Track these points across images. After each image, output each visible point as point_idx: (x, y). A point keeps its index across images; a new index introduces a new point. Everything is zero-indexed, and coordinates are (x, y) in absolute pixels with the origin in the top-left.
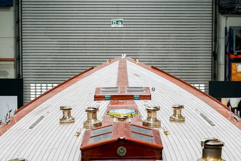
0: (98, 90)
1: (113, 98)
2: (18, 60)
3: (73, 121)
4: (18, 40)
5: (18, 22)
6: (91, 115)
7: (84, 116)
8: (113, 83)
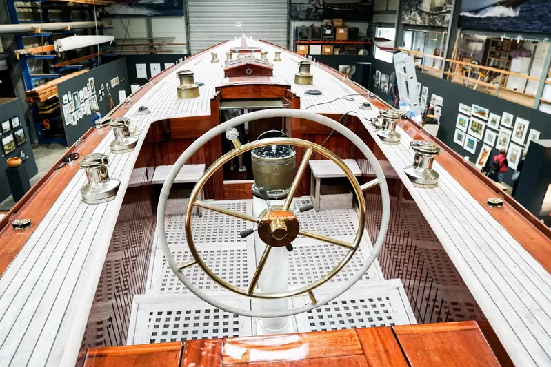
0: (231, 48)
1: (240, 51)
2: (188, 44)
3: (218, 61)
4: (188, 33)
5: (187, 24)
6: (229, 56)
7: (225, 57)
8: (240, 46)
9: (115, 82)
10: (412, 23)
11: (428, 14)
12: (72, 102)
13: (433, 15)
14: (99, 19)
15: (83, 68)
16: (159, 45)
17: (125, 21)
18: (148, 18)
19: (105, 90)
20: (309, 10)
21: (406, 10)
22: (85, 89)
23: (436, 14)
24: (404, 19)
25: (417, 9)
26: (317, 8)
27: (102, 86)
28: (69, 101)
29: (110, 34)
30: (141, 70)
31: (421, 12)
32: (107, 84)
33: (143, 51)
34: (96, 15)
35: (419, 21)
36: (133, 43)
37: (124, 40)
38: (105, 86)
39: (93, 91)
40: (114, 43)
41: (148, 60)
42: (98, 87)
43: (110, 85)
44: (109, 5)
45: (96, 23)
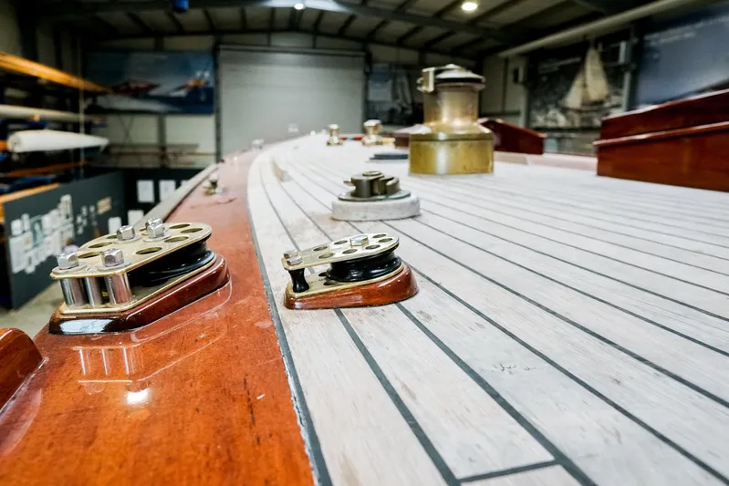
2: (218, 154)
9: (104, 205)
10: (550, 124)
11: (579, 111)
12: (29, 234)
13: (587, 112)
14: (87, 112)
15: (53, 181)
16: (175, 154)
17: (127, 119)
18: (160, 116)
19: (88, 217)
20: (392, 111)
21: (538, 109)
22: (54, 213)
23: (593, 111)
24: (535, 121)
25: (557, 106)
26: (404, 109)
27: (84, 210)
28: (24, 232)
29: (102, 135)
30: (145, 190)
31: (564, 110)
32: (92, 209)
33: (151, 163)
34: (83, 105)
35: (562, 121)
36: (136, 150)
37: (122, 146)
38: (88, 211)
39: (67, 217)
40: (107, 149)
41: (157, 175)
42: (76, 211)
43: (96, 209)
44: (103, 94)
45: (82, 117)
